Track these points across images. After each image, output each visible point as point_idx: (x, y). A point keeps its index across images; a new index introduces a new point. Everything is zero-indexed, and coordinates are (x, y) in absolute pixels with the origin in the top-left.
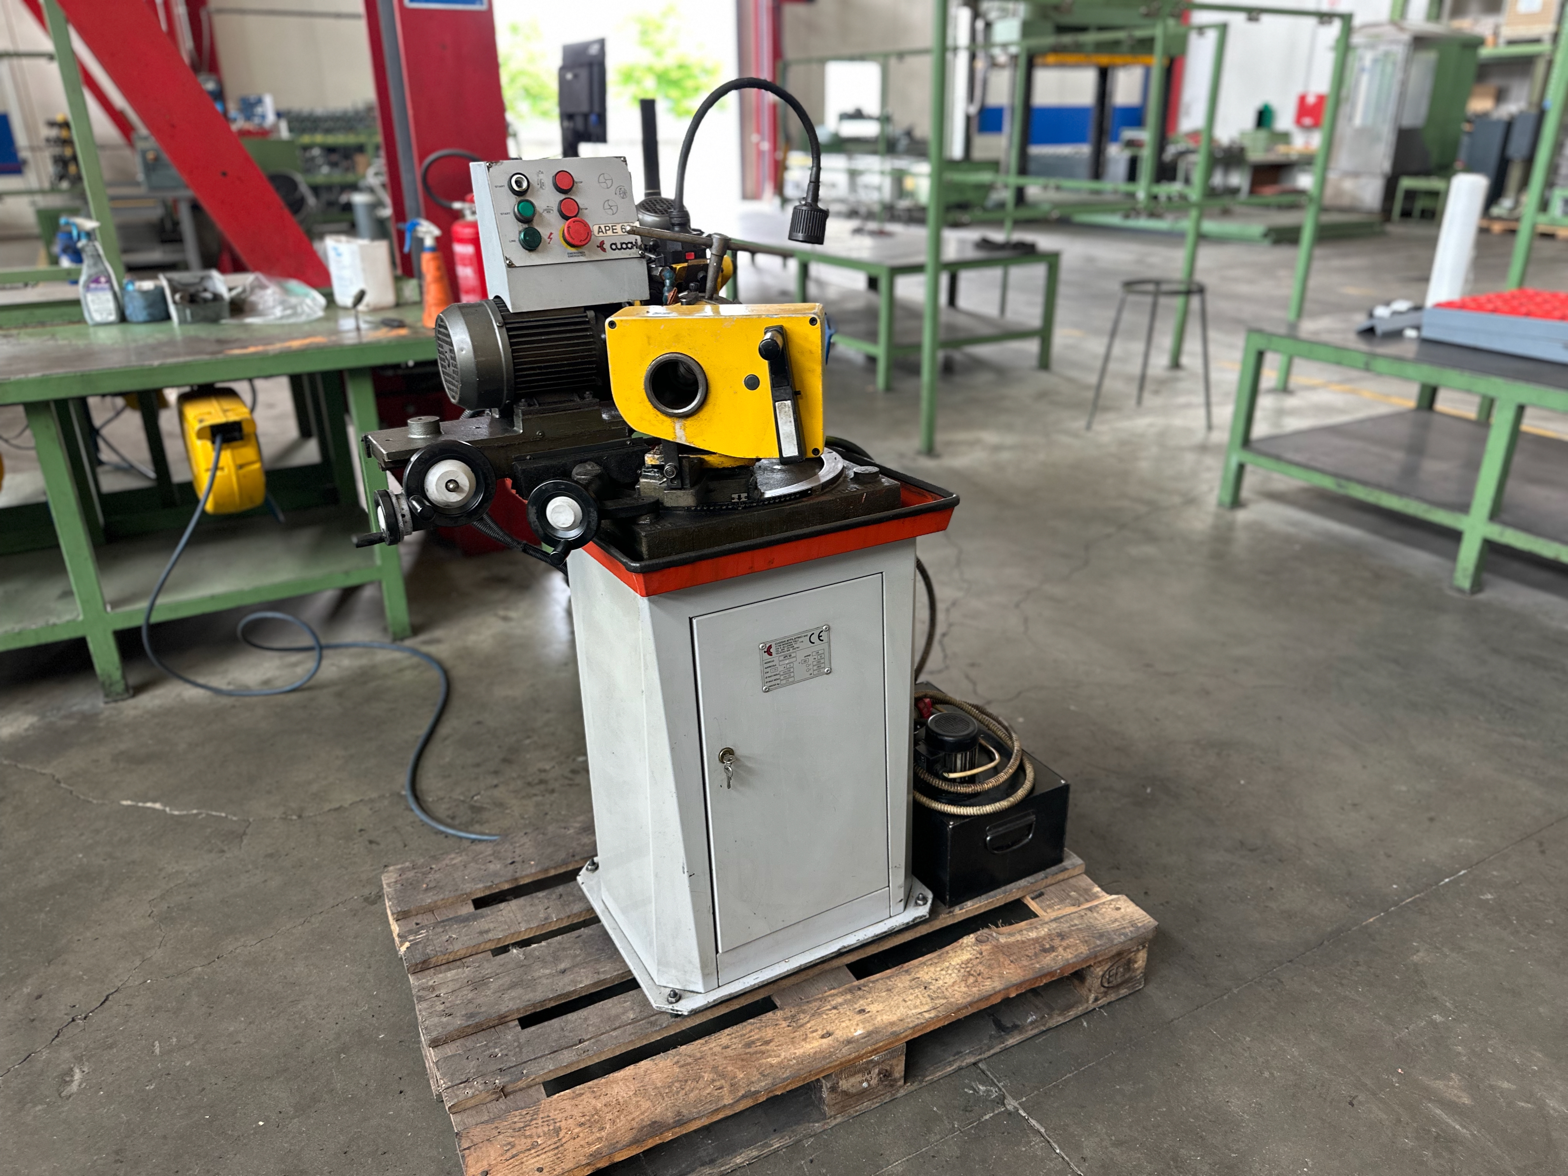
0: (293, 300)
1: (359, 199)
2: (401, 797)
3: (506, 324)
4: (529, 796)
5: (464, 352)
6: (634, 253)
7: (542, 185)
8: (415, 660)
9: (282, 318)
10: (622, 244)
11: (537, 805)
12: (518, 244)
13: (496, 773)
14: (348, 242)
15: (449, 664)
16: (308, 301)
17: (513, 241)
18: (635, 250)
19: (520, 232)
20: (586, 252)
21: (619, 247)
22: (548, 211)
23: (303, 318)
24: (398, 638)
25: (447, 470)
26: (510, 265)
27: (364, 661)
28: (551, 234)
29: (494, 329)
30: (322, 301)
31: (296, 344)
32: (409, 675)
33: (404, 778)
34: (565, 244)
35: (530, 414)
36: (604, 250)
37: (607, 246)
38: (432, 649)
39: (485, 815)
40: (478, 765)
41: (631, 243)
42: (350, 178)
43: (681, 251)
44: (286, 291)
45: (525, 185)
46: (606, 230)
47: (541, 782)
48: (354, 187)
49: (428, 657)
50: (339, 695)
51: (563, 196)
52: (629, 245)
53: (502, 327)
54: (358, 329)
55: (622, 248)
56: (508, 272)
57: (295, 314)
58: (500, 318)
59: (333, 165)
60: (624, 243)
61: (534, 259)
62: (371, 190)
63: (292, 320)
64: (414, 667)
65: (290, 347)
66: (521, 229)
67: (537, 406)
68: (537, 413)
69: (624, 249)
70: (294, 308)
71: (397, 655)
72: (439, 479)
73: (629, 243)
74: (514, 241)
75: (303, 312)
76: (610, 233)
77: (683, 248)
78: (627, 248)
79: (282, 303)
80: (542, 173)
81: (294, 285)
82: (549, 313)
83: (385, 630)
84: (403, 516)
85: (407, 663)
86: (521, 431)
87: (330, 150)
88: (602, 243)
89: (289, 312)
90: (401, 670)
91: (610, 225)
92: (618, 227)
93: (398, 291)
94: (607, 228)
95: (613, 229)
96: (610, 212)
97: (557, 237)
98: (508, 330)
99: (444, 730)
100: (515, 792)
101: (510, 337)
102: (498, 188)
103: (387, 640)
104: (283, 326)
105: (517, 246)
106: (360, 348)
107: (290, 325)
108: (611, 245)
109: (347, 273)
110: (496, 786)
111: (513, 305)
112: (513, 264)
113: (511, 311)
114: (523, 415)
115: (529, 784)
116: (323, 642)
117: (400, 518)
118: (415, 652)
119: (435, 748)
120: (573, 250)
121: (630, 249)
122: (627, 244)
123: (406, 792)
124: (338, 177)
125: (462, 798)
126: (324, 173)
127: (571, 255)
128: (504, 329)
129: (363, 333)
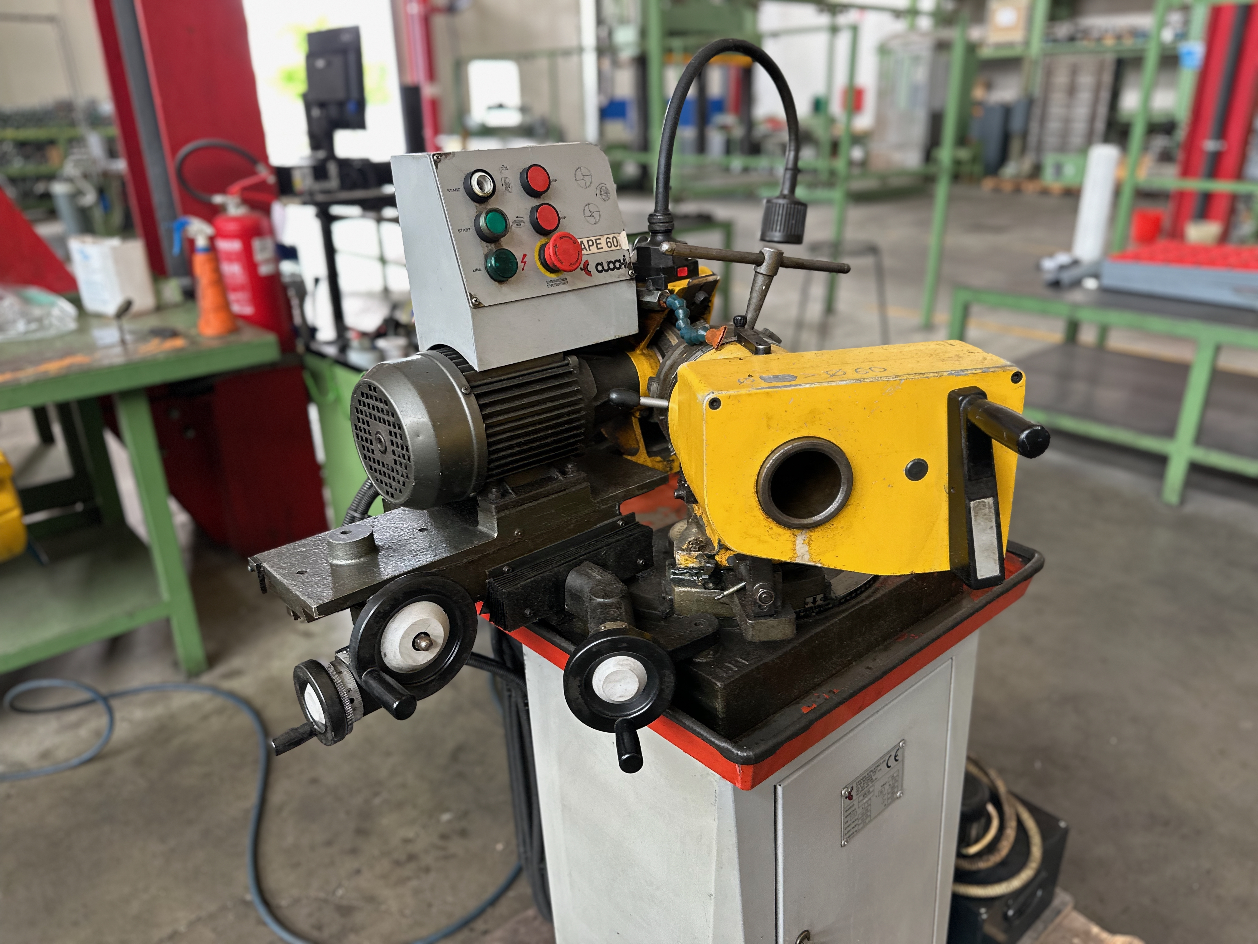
0: (37, 312)
1: (59, 189)
2: (247, 904)
3: (472, 387)
4: (402, 881)
5: (420, 438)
6: (624, 275)
7: (508, 186)
8: (219, 701)
9: (26, 333)
10: (609, 263)
11: (417, 892)
12: (483, 272)
13: (354, 851)
14: (94, 243)
15: (258, 702)
16: (56, 312)
17: (477, 270)
18: (623, 270)
19: (486, 257)
20: (569, 279)
21: (606, 268)
22: (518, 223)
23: (52, 332)
24: (193, 674)
25: (414, 621)
26: (477, 306)
27: (159, 710)
28: (525, 256)
29: (459, 399)
30: (69, 308)
31: (53, 367)
32: (216, 723)
33: (245, 877)
34: (542, 269)
35: (507, 509)
36: (589, 273)
37: (592, 268)
38: (235, 685)
39: (359, 918)
40: (329, 843)
41: (619, 261)
42: (43, 169)
43: (671, 267)
44: (27, 301)
45: (488, 187)
46: (589, 246)
47: (412, 857)
48: (51, 177)
49: (232, 695)
50: (139, 762)
51: (535, 202)
52: (617, 265)
53: (470, 394)
54: (123, 342)
55: (609, 269)
56: (473, 315)
57: (42, 328)
58: (464, 381)
59: (27, 157)
60: (611, 262)
61: (507, 292)
62: (70, 180)
63: (39, 335)
64: (220, 711)
65: (46, 372)
66: (486, 250)
67: (514, 495)
68: (514, 506)
69: (612, 270)
70: (39, 320)
71: (196, 697)
72: (403, 637)
73: (616, 261)
74: (479, 270)
75: (51, 325)
76: (594, 249)
77: (674, 263)
78: (615, 268)
79: (24, 315)
80: (507, 168)
81: (36, 293)
82: (522, 367)
83: (176, 664)
84: (352, 701)
85: (209, 707)
86: (496, 535)
87: (22, 145)
88: (587, 264)
89: (33, 326)
90: (205, 718)
91: (593, 239)
92: (603, 241)
93: (158, 293)
94: (591, 243)
95: (597, 244)
96: (592, 220)
97: (534, 258)
98: (478, 397)
99: (276, 797)
100: (384, 877)
101: (482, 407)
102: (451, 193)
103: (180, 678)
104: (28, 343)
105: (483, 276)
106: (130, 367)
107: (39, 341)
108: (598, 264)
109: (98, 278)
110: (358, 872)
111: (480, 360)
112: (480, 303)
113: (476, 369)
114: (498, 512)
115: (398, 863)
116: (104, 690)
117: (347, 704)
118: (215, 690)
119: (272, 825)
120: (553, 276)
121: (618, 269)
122: (614, 263)
123: (251, 896)
124: (31, 168)
125: (322, 895)
126: (17, 165)
127: (550, 284)
128: (473, 398)
129: (130, 347)
